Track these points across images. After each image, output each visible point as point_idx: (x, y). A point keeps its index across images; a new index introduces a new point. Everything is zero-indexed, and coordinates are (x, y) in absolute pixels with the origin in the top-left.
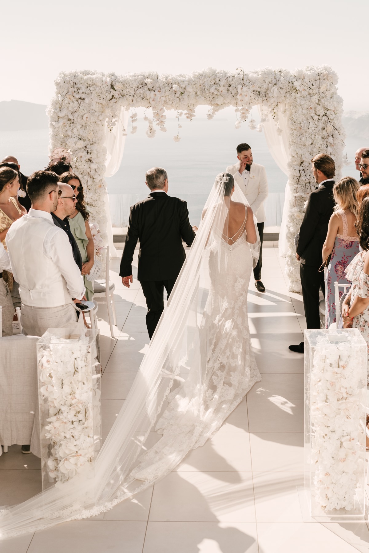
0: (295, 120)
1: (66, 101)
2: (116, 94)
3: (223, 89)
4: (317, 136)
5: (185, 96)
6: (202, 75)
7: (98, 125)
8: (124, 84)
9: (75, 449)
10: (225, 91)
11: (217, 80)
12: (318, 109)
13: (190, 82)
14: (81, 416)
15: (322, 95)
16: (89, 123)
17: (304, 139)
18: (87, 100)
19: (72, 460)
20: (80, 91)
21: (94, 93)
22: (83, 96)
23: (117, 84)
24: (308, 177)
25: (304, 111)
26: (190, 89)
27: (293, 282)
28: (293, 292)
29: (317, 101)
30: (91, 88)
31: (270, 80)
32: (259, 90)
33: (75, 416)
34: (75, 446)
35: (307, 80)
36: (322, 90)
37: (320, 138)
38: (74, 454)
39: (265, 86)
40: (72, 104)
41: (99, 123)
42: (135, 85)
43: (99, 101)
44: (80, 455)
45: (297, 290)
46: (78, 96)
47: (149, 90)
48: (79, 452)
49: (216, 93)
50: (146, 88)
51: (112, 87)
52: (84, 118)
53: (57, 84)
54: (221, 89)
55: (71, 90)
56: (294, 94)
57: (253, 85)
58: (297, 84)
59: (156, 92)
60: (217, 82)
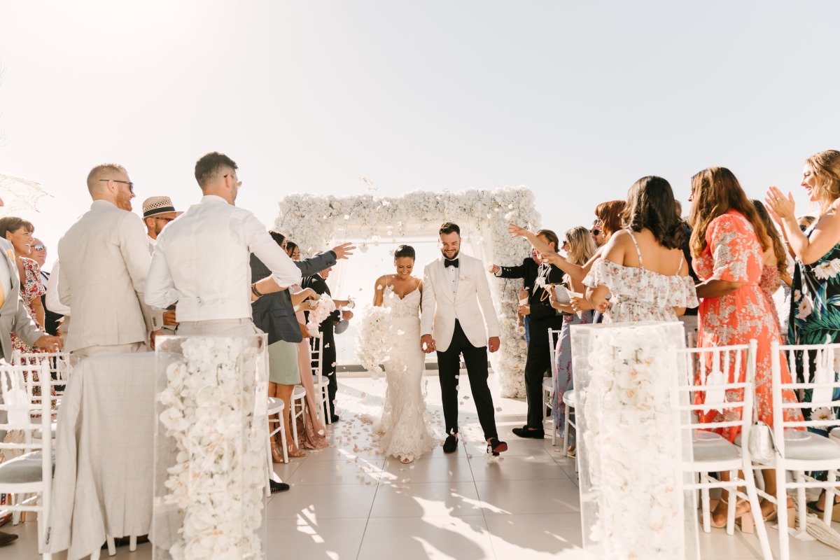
0: (498, 232)
1: (287, 219)
2: (334, 212)
3: (432, 206)
4: (519, 247)
5: (397, 212)
6: (412, 194)
7: (317, 240)
8: (342, 202)
9: (213, 522)
10: (433, 208)
11: (426, 198)
12: (518, 222)
13: (401, 201)
14: (225, 465)
15: (522, 210)
16: (308, 238)
17: (507, 249)
18: (307, 217)
19: (206, 542)
20: (301, 209)
21: (314, 211)
22: (304, 214)
23: (335, 203)
24: (514, 285)
25: (506, 224)
26: (401, 207)
27: (504, 387)
28: (504, 397)
29: (518, 215)
30: (311, 207)
31: (474, 198)
32: (464, 207)
33: (215, 462)
34: (213, 516)
35: (507, 196)
36: (521, 206)
37: (522, 248)
38: (211, 530)
39: (470, 203)
40: (293, 220)
41: (318, 238)
42: (351, 204)
43: (318, 219)
44: (221, 533)
45: (508, 395)
46: (298, 213)
47: (364, 208)
48: (220, 528)
49: (425, 209)
50: (362, 207)
51: (331, 206)
52: (304, 233)
53: (281, 204)
54: (430, 205)
55: (293, 208)
56: (496, 210)
57: (459, 201)
58: (499, 200)
59: (371, 209)
60: (427, 199)
